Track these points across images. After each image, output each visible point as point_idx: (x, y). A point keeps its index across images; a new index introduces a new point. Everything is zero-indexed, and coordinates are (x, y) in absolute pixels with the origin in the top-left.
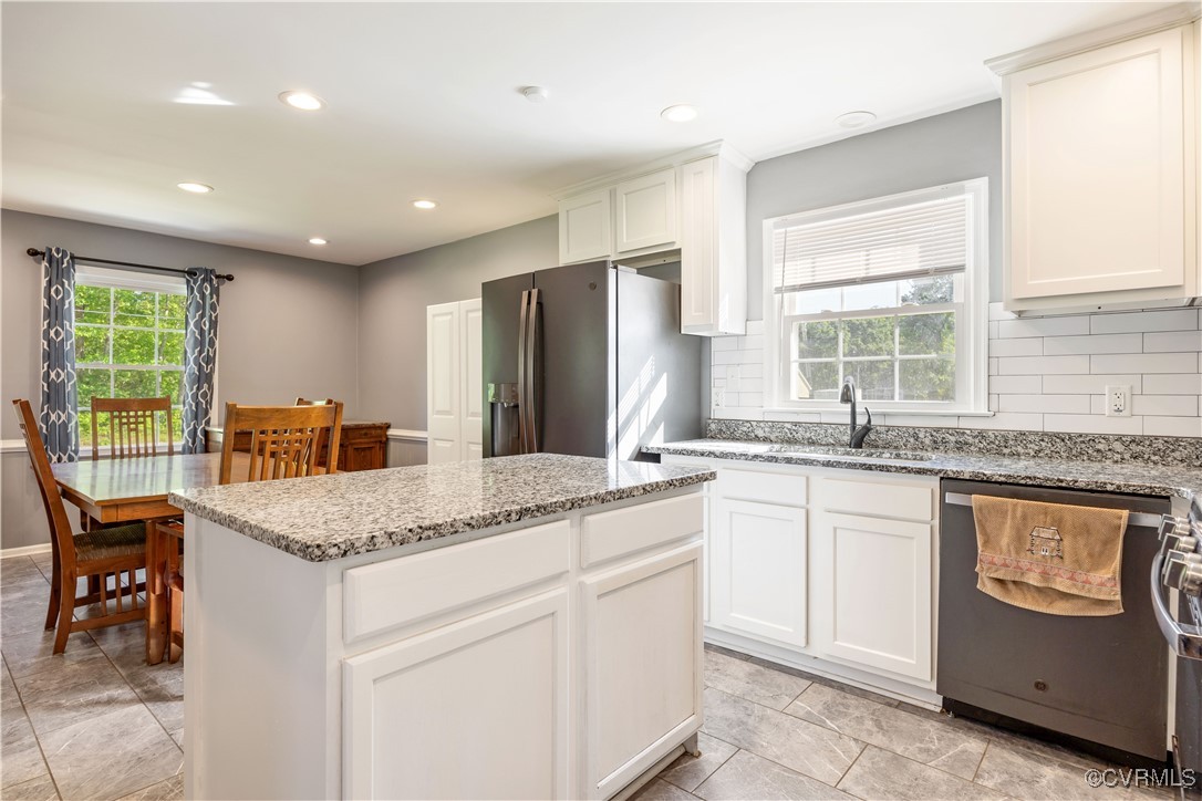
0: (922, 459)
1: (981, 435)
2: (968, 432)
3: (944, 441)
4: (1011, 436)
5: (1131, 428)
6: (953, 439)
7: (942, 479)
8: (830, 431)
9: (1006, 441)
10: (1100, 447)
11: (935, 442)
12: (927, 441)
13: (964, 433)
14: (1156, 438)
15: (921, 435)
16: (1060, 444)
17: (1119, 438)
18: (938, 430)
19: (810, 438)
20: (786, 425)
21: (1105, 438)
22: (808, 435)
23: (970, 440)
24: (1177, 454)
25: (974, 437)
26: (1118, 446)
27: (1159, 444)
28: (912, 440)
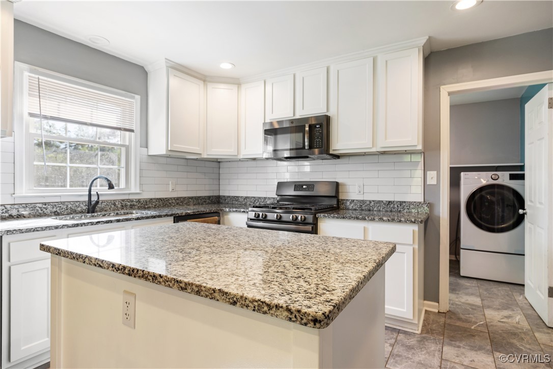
0: (127, 214)
1: (139, 201)
2: (134, 200)
3: (126, 206)
4: (148, 201)
5: (175, 195)
6: (129, 204)
7: (174, 217)
8: (69, 206)
9: (147, 203)
10: (170, 202)
11: (122, 206)
12: (119, 206)
13: (133, 201)
14: (181, 197)
15: (117, 204)
16: (161, 202)
17: (174, 198)
18: (123, 200)
19: (56, 211)
20: (38, 205)
21: (171, 198)
22: (55, 210)
23: (135, 203)
24: (185, 202)
25: (137, 202)
26: (174, 201)
27: (182, 200)
28: (113, 206)
